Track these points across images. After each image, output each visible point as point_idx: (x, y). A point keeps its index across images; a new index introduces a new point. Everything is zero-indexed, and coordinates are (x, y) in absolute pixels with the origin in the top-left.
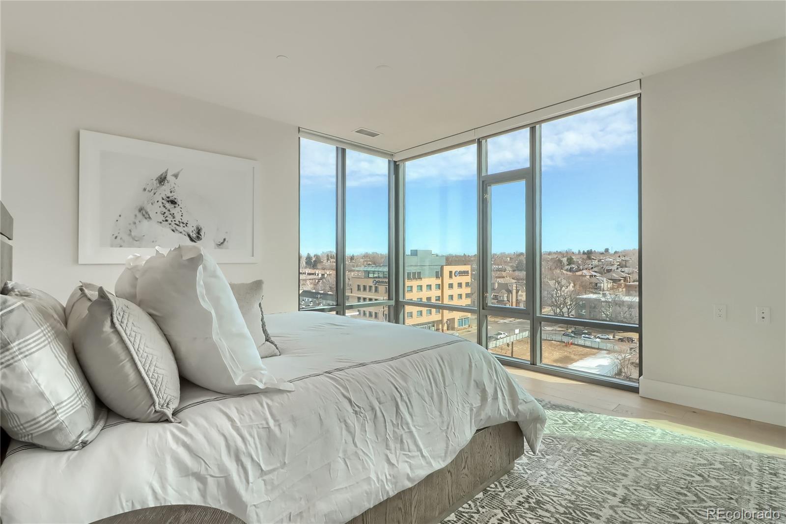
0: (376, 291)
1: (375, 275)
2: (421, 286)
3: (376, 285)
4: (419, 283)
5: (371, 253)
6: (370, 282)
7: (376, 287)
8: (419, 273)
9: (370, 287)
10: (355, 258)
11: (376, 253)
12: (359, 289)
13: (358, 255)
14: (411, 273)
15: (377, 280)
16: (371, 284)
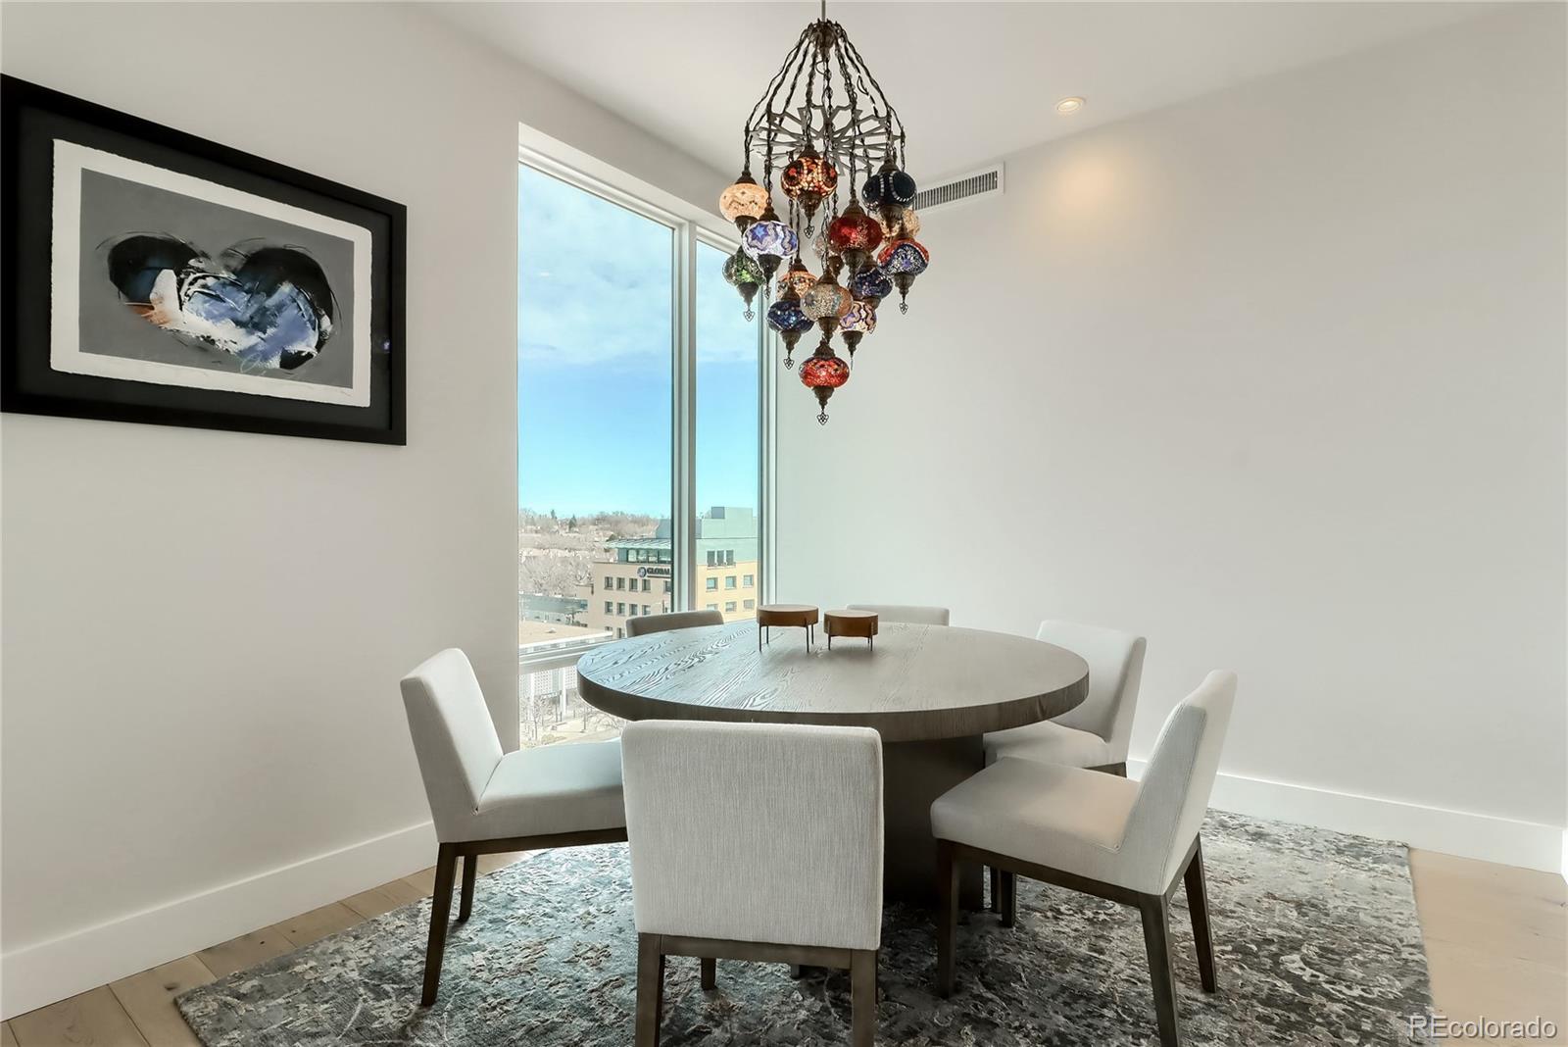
0: (646, 588)
1: (641, 558)
2: (734, 578)
3: (646, 578)
4: (730, 571)
5: (611, 514)
6: (630, 572)
7: (645, 580)
8: (730, 553)
9: (633, 582)
10: (579, 523)
11: (622, 513)
12: (608, 586)
13: (583, 518)
14: (714, 552)
15: (646, 567)
16: (636, 576)
